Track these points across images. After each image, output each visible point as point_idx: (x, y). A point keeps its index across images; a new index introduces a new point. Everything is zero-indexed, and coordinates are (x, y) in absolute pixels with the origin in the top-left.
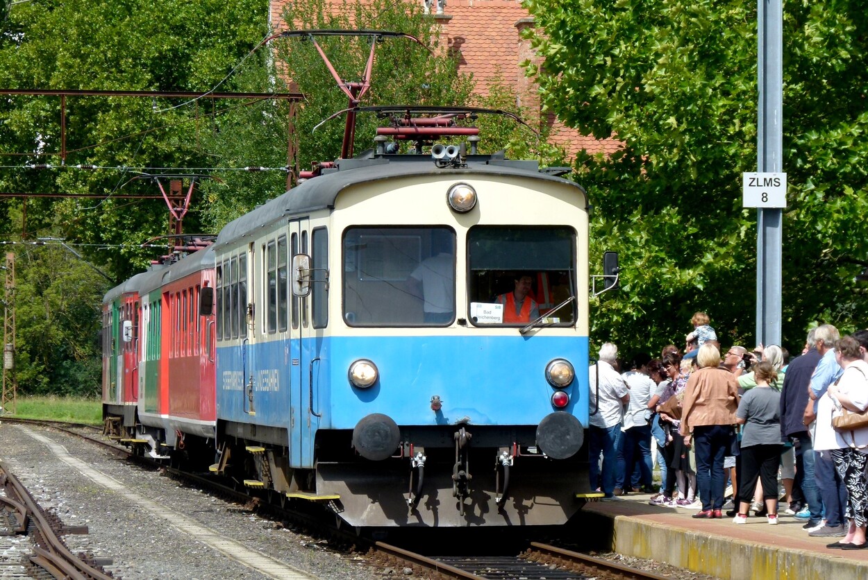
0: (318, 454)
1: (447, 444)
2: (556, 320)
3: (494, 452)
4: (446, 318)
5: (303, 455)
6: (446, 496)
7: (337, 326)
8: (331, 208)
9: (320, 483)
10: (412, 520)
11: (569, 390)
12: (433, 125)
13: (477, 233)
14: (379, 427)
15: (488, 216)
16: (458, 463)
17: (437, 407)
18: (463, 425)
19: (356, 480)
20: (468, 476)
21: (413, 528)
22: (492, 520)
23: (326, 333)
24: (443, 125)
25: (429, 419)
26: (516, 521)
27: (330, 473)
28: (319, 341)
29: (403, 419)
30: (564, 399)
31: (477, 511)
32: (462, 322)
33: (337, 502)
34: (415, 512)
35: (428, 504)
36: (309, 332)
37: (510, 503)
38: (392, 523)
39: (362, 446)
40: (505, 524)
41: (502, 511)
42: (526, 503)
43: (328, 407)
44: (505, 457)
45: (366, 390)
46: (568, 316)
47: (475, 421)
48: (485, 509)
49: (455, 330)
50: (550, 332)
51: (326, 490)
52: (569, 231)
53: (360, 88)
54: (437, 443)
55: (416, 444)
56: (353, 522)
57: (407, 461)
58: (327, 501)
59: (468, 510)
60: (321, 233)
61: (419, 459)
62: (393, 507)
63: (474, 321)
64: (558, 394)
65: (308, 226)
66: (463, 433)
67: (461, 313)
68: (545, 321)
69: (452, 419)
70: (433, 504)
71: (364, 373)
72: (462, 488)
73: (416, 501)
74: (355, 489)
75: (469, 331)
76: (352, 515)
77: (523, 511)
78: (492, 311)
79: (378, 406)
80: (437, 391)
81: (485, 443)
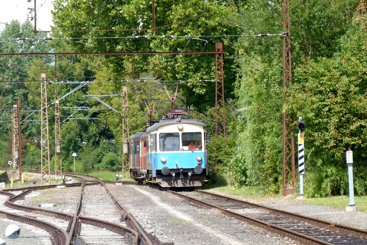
0: (157, 174)
1: (179, 172)
2: (198, 149)
3: (188, 173)
4: (179, 149)
5: (154, 175)
6: (179, 181)
7: (158, 151)
8: (157, 130)
9: (157, 179)
10: (173, 186)
11: (201, 162)
12: (179, 112)
13: (183, 134)
14: (166, 169)
15: (185, 131)
16: (181, 175)
17: (177, 165)
18: (182, 168)
19: (163, 179)
20: (183, 177)
21: (173, 187)
22: (188, 185)
23: (157, 152)
24: (181, 112)
25: (175, 167)
26: (192, 186)
27: (158, 178)
28: (156, 154)
29: (170, 168)
30: (200, 163)
31: (185, 184)
32: (181, 150)
33: (160, 183)
34: (174, 184)
35: (176, 183)
36: (155, 152)
37: (191, 182)
38: (170, 187)
39: (163, 172)
40: (190, 186)
41: (189, 184)
42: (194, 182)
43: (157, 166)
44: (190, 174)
45: (164, 163)
46: (201, 148)
47: (184, 168)
48: (186, 184)
49: (180, 151)
50: (197, 151)
51: (158, 181)
52: (200, 133)
53: (174, 98)
54: (177, 172)
55: (173, 172)
56: (163, 186)
57: (172, 175)
58: (158, 183)
59: (184, 184)
60: (156, 134)
61: (174, 175)
62: (170, 184)
63: (183, 150)
64: (199, 162)
65: (154, 133)
66: (181, 170)
67: (181, 148)
68: (196, 149)
69: (180, 168)
70: (177, 183)
71: (164, 160)
72: (182, 180)
73: (174, 182)
74: (163, 180)
75: (182, 151)
76: (162, 185)
77: (193, 184)
78: (186, 148)
79: (166, 165)
80: (177, 162)
81: (186, 171)
